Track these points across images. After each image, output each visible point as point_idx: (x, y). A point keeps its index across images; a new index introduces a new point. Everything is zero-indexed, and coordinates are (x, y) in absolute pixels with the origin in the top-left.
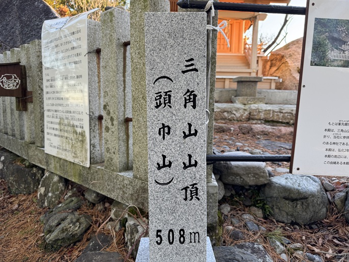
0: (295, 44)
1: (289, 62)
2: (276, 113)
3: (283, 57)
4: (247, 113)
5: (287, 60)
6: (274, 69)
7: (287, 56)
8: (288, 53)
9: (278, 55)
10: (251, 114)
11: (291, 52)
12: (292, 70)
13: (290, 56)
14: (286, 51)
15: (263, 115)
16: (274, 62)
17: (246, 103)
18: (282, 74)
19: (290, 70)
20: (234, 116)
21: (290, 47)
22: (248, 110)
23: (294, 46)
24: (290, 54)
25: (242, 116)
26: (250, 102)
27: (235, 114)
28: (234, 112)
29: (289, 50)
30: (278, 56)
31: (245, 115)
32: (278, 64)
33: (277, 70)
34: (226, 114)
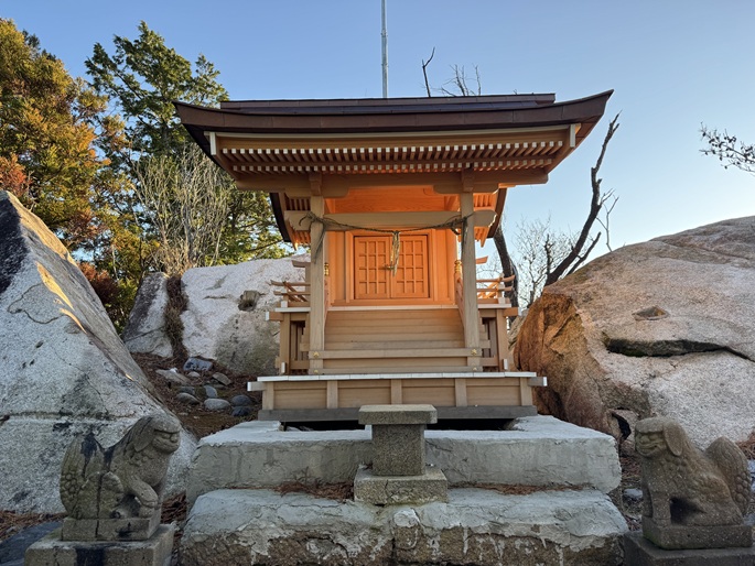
0: (601, 268)
1: (584, 317)
2: (481, 540)
3: (569, 301)
4: (382, 541)
5: (579, 311)
6: (553, 331)
7: (580, 301)
8: (583, 292)
9: (559, 296)
10: (398, 545)
11: (589, 289)
12: (589, 340)
13: (588, 299)
14: (579, 287)
15: (437, 546)
16: (552, 313)
17: (383, 499)
18: (567, 347)
19: (585, 340)
20: (343, 552)
21: (591, 273)
22: (387, 531)
23: (600, 273)
24: (587, 295)
25: (367, 551)
26: (396, 497)
27: (343, 547)
28: (342, 540)
29: (586, 283)
30: (559, 301)
31: (378, 547)
32: (561, 318)
33: (557, 335)
34: (312, 546)
